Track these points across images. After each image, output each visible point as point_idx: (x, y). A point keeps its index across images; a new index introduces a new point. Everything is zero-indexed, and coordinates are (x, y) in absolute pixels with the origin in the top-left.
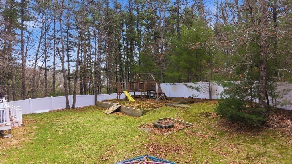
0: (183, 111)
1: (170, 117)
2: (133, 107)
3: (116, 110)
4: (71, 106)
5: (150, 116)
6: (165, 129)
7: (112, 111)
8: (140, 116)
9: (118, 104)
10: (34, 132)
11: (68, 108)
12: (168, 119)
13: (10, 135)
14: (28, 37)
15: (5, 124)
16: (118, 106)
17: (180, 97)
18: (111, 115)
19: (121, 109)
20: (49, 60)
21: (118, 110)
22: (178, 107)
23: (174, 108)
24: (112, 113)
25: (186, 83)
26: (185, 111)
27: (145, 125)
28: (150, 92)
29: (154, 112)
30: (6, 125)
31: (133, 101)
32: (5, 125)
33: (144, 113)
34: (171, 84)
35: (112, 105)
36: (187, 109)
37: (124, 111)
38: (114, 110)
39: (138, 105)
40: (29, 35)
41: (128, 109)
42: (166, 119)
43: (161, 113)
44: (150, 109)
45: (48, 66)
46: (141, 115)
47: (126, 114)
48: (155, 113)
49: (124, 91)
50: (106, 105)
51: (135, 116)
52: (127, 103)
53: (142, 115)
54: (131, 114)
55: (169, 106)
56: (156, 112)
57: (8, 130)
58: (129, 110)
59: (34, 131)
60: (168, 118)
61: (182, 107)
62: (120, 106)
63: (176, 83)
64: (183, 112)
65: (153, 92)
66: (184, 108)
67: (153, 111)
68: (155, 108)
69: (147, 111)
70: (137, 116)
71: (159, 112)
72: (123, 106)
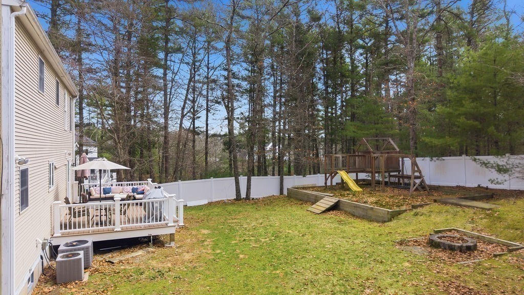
0: (483, 216)
1: (457, 228)
2: (365, 202)
3: (331, 206)
4: (243, 195)
5: (410, 223)
6: (461, 251)
7: (324, 209)
8: (385, 222)
9: (332, 195)
10: (208, 240)
11: (238, 197)
12: (453, 231)
13: (174, 243)
14: (173, 80)
15: (167, 224)
16: (334, 200)
17: (454, 184)
18: (324, 216)
19: (341, 205)
20: (199, 117)
21: (335, 207)
22: (469, 207)
23: (459, 209)
24: (324, 212)
25: (477, 157)
26: (488, 215)
27: (409, 241)
28: (389, 174)
29: (416, 214)
30: (169, 225)
31: (358, 192)
32: (166, 226)
33: (394, 216)
34: (434, 159)
35: (322, 198)
36: (490, 211)
37: (348, 209)
38: (328, 206)
39: (373, 199)
40: (173, 77)
41: (356, 207)
42: (450, 231)
43: (433, 217)
44: (404, 208)
45: (197, 128)
46: (387, 220)
47: (354, 216)
48: (419, 216)
49: (338, 171)
50: (308, 196)
51: (373, 221)
52: (348, 194)
53: (390, 220)
54: (363, 215)
55: (445, 203)
56: (421, 215)
57: (170, 234)
58: (358, 209)
59: (208, 238)
60: (453, 229)
61: (477, 208)
62: (339, 201)
63: (444, 158)
64: (484, 218)
65: (395, 173)
66: (483, 209)
67: (412, 213)
68: (414, 207)
69: (400, 213)
70: (378, 222)
71: (426, 215)
72: (344, 200)
